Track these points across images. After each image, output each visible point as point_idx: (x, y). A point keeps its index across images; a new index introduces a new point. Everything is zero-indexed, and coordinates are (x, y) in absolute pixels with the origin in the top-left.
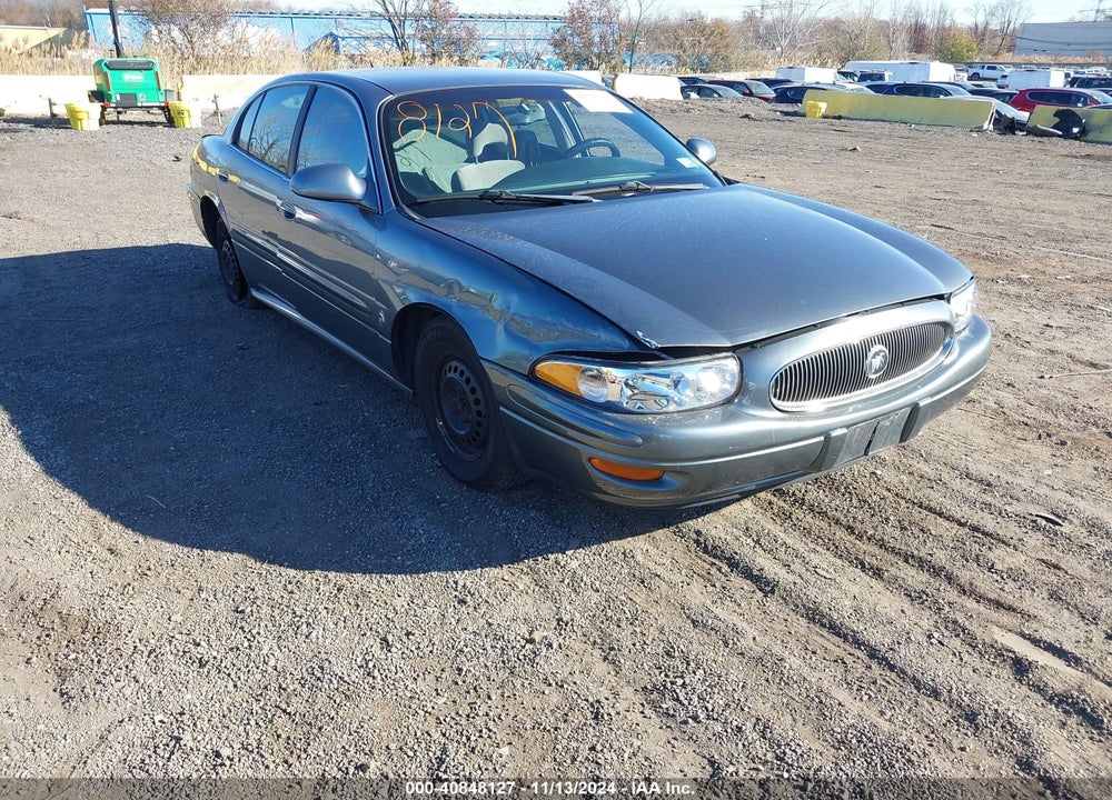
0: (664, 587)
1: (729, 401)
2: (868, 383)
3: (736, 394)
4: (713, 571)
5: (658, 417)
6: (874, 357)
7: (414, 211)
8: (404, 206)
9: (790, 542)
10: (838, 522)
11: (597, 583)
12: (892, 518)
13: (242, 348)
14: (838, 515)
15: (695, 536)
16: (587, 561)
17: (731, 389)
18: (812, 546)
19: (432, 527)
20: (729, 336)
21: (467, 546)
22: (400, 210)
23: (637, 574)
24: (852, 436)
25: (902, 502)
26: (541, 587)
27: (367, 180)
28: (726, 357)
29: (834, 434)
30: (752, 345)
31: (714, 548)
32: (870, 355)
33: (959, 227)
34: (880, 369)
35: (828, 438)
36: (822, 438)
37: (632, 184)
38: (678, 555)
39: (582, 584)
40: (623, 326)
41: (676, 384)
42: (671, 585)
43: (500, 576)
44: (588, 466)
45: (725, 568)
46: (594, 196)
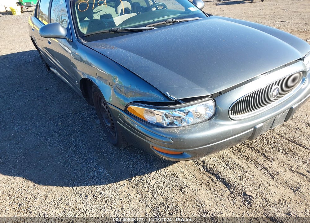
0: (190, 192)
1: (210, 118)
2: (271, 101)
3: (214, 115)
4: (210, 181)
5: (180, 129)
6: (273, 91)
7: (84, 39)
8: (80, 38)
9: (240, 164)
10: (259, 152)
11: (162, 192)
12: (281, 149)
13: (46, 89)
14: (259, 148)
15: (202, 163)
16: (159, 180)
17: (211, 113)
18: (249, 165)
19: (99, 166)
20: (209, 90)
21: (111, 175)
22: (78, 40)
23: (179, 186)
24: (265, 125)
25: (284, 140)
26: (140, 195)
27: (67, 29)
28: (208, 100)
29: (258, 127)
30: (220, 93)
31: (210, 169)
32: (272, 90)
33: (290, 21)
34: (276, 95)
35: (255, 129)
36: (253, 129)
37: (171, 20)
38: (196, 174)
39: (156, 193)
40: (161, 90)
41: (187, 114)
42: (193, 191)
43: (124, 190)
44: (152, 149)
45: (215, 179)
46: (155, 26)
